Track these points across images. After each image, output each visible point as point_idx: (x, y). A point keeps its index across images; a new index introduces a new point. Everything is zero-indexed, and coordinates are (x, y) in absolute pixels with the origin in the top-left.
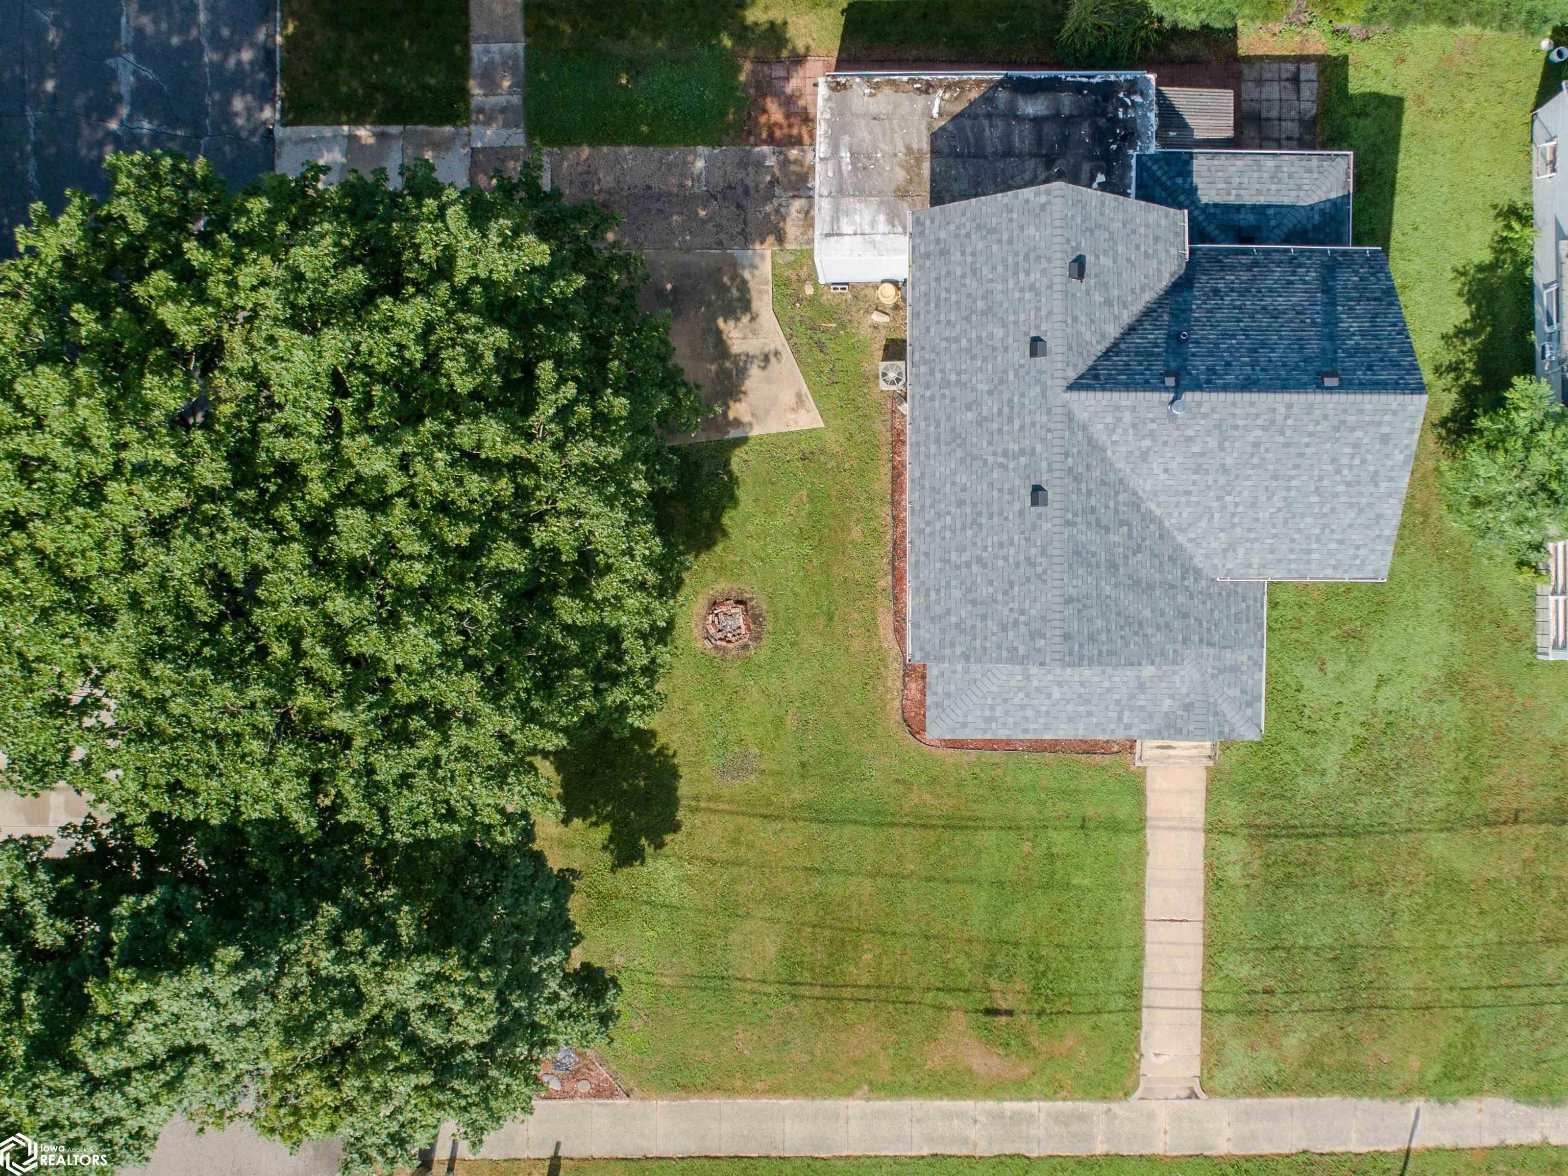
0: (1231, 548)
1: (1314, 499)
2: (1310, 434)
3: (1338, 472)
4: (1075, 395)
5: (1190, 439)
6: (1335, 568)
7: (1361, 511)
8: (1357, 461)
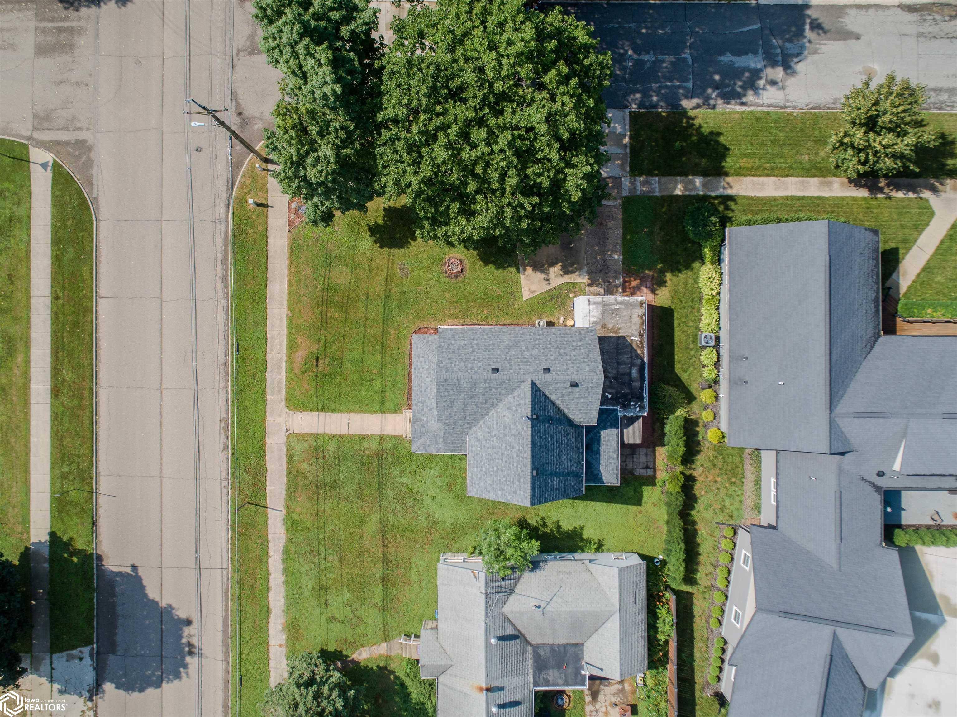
0: (478, 440)
1: (495, 468)
2: (517, 466)
3: (504, 477)
4: (530, 383)
5: (515, 424)
6: (472, 477)
7: (491, 485)
8: (508, 483)
